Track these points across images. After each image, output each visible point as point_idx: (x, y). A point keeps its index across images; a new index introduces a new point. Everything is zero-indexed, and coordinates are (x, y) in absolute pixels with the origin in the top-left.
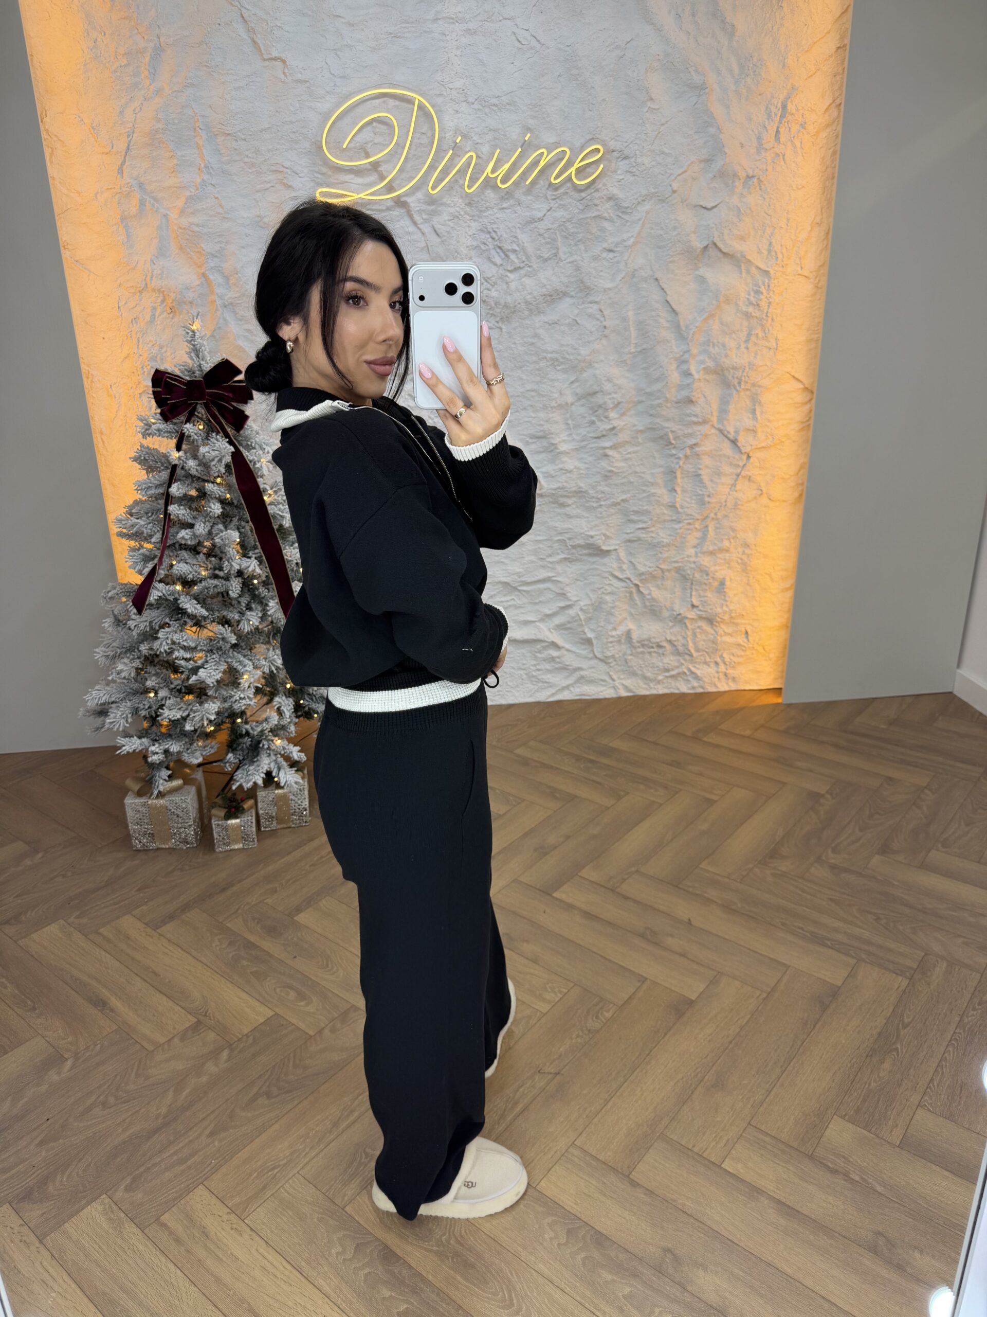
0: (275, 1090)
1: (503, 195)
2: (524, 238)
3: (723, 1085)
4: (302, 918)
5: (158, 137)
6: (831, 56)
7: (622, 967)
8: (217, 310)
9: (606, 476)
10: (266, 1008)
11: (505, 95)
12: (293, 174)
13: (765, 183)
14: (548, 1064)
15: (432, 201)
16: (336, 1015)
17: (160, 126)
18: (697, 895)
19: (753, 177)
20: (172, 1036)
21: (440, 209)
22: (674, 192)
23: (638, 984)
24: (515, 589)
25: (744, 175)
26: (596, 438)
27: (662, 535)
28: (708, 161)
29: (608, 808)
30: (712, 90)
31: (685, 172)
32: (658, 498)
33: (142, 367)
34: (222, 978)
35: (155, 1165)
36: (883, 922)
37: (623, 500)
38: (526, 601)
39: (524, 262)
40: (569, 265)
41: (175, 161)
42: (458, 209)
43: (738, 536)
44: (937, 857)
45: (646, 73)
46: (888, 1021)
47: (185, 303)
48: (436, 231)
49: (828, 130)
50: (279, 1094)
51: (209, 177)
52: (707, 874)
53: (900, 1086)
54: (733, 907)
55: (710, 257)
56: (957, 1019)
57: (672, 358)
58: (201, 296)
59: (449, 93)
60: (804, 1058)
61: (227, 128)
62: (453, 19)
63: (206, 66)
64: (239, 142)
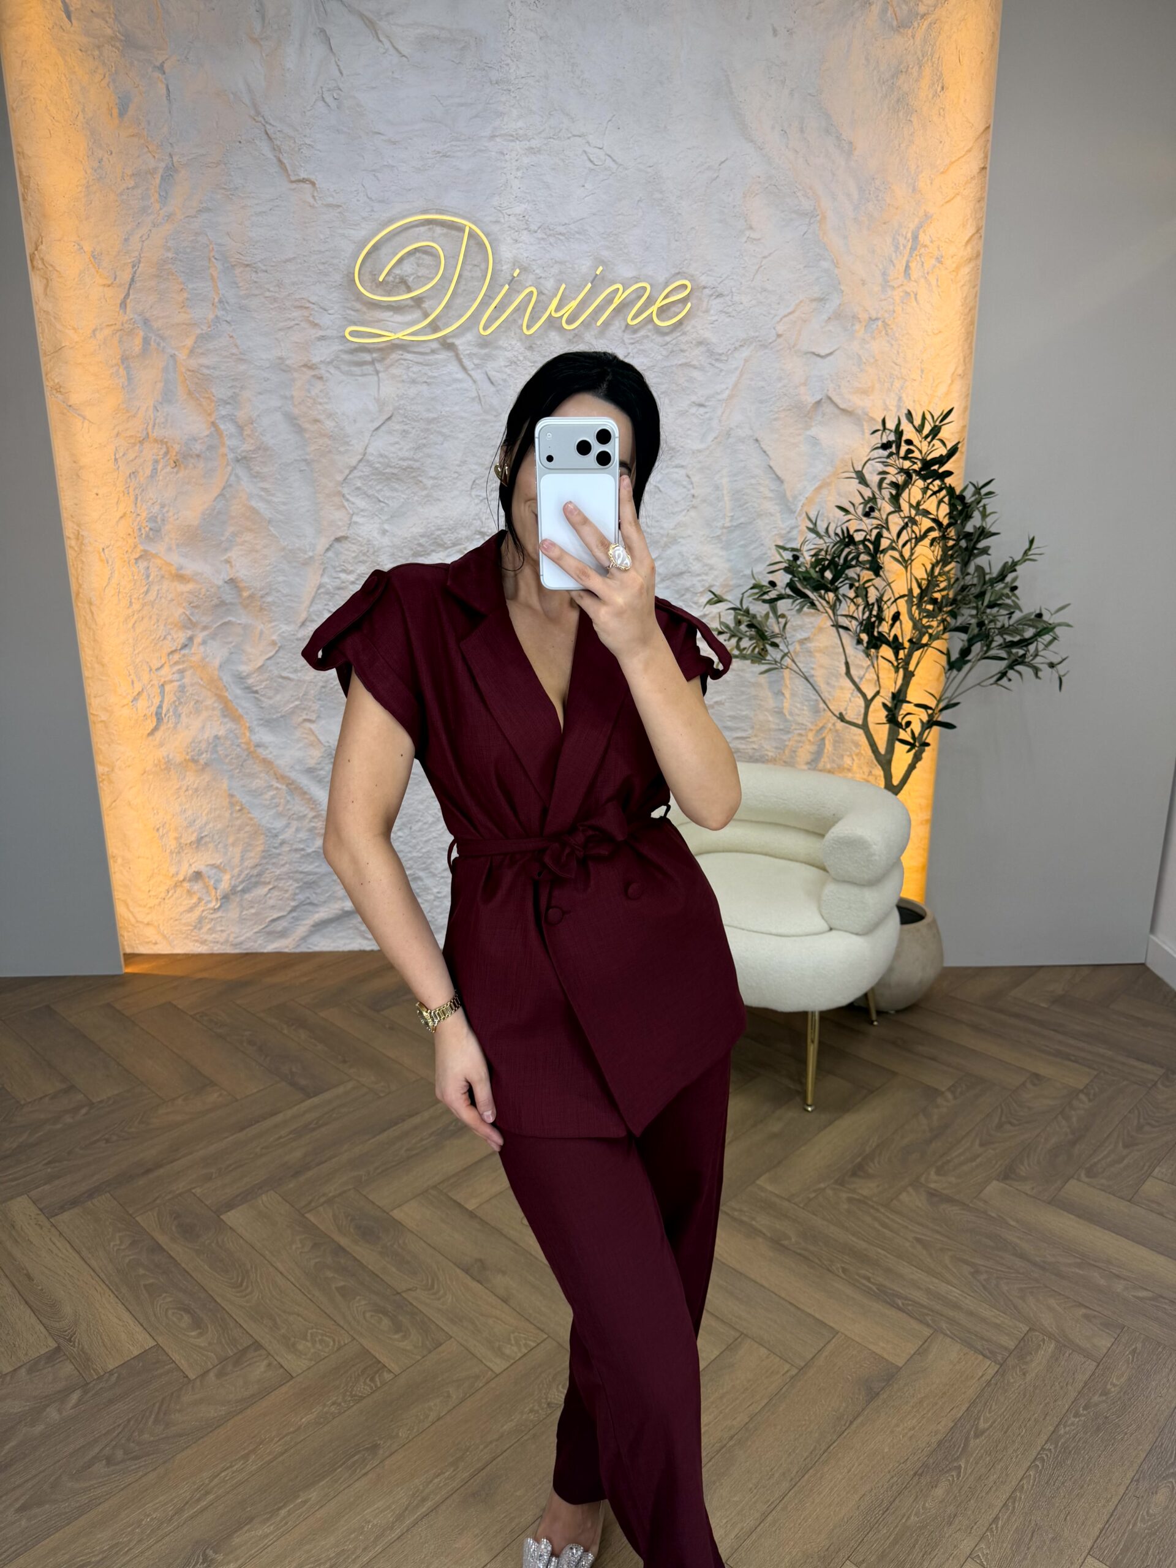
0: (119, 1454)
1: (571, 337)
4: (232, 1218)
5: (166, 267)
6: (973, 178)
8: (228, 465)
10: (148, 1336)
11: (574, 222)
12: (321, 310)
13: (892, 327)
14: (481, 1447)
15: (483, 343)
17: (170, 255)
18: (742, 1222)
19: (877, 319)
20: (19, 1365)
21: (494, 352)
22: (779, 336)
25: (866, 317)
27: (766, 747)
28: (821, 300)
30: (825, 218)
31: (793, 313)
32: (759, 702)
33: (140, 529)
36: (983, 1277)
37: (716, 703)
41: (185, 295)
42: (516, 353)
43: (863, 752)
44: (1076, 1189)
45: (745, 197)
46: (955, 1424)
47: (192, 456)
48: (489, 379)
49: (971, 265)
50: (123, 1461)
51: (224, 313)
52: (763, 1194)
53: (950, 1524)
54: (785, 1243)
55: (824, 415)
56: (1051, 1428)
57: (776, 535)
58: (210, 448)
59: (506, 219)
60: (827, 1469)
61: (246, 258)
62: (513, 136)
63: (224, 189)
64: (260, 274)
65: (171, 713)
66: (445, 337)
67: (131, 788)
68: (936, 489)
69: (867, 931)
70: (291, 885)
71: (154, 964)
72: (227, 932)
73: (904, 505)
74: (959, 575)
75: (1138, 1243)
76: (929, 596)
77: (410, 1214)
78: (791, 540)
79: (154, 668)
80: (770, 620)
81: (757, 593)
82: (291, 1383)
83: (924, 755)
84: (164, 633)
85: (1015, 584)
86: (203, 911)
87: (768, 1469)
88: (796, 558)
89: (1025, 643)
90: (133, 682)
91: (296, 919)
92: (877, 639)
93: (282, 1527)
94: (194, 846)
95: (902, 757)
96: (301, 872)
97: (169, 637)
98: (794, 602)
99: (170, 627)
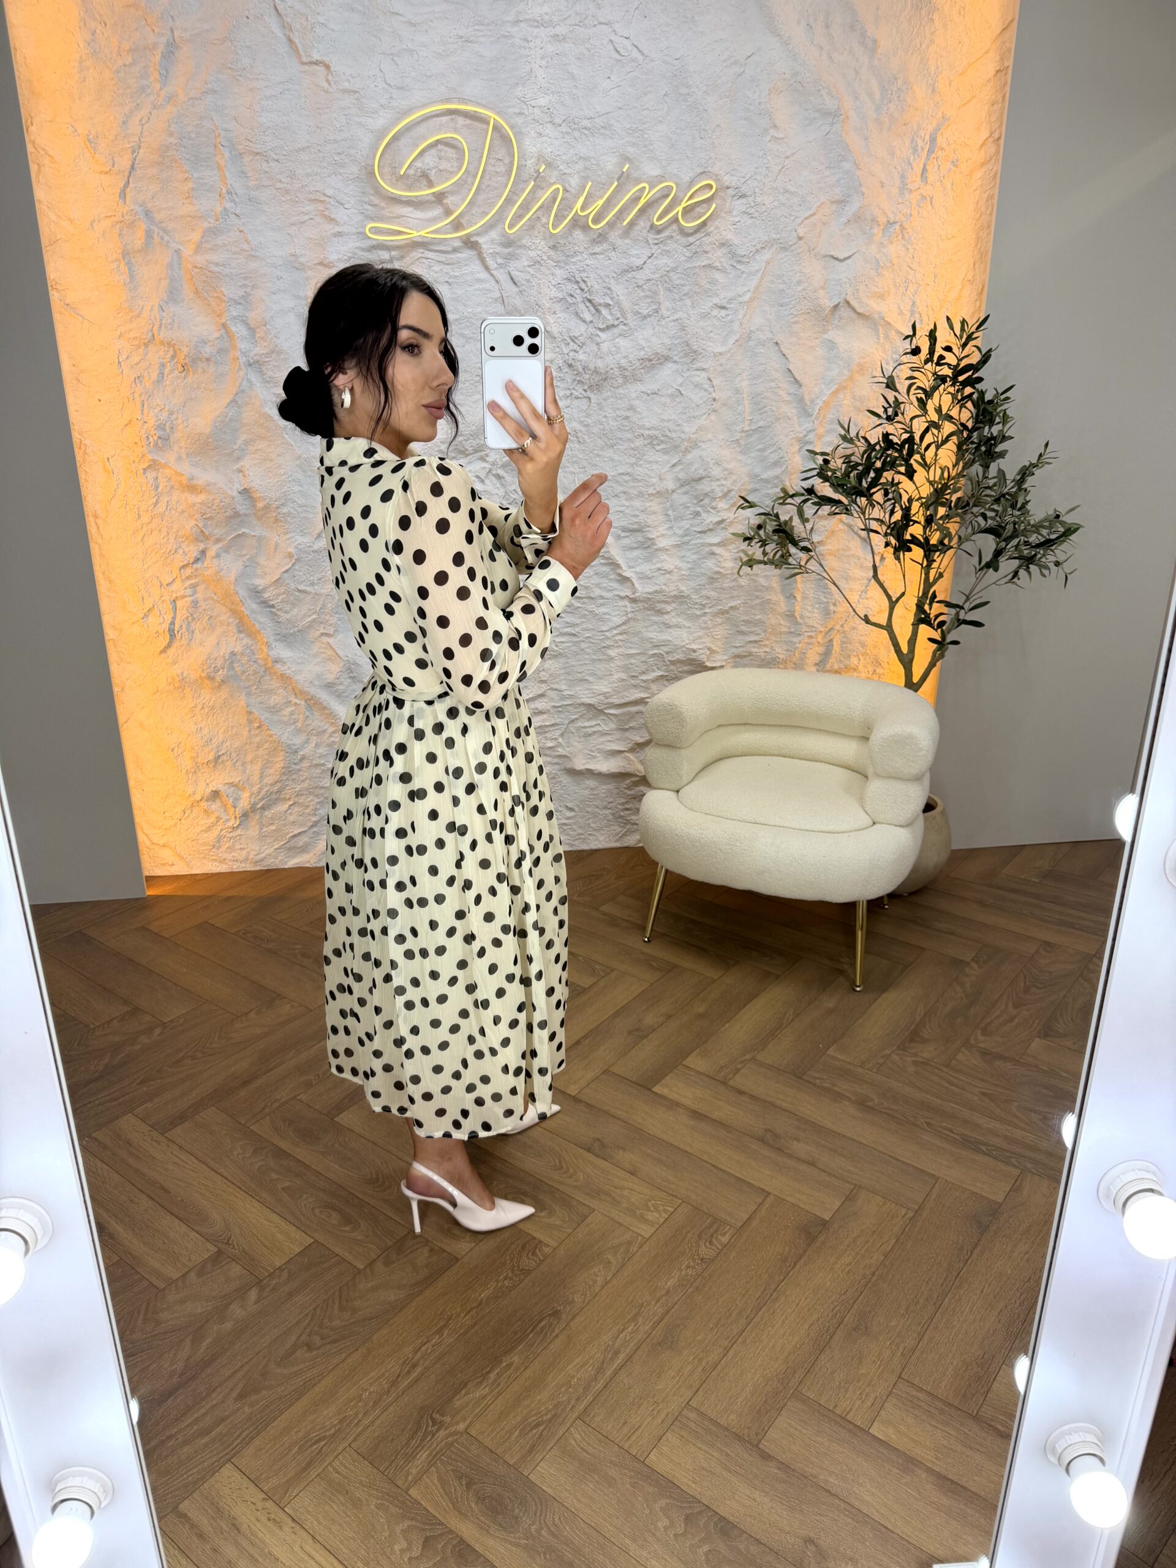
0: (317, 1340)
1: (595, 237)
2: (620, 290)
3: (866, 1328)
4: (345, 1118)
5: (169, 154)
6: (989, 81)
8: (240, 369)
9: (712, 578)
10: (304, 1235)
11: (599, 116)
12: (336, 204)
13: (909, 230)
14: (653, 1303)
15: (509, 242)
16: (390, 1243)
17: (173, 140)
18: (826, 1089)
19: (895, 222)
20: (186, 1270)
21: (518, 252)
22: (800, 238)
23: (760, 1200)
24: (601, 712)
25: (885, 220)
26: (700, 532)
27: (778, 650)
28: (842, 202)
29: (714, 981)
30: (847, 117)
31: (814, 214)
32: (773, 606)
33: (147, 437)
34: (247, 1196)
35: (170, 1438)
37: (731, 608)
38: (612, 726)
39: (618, 319)
40: (673, 323)
41: (191, 185)
42: (539, 253)
43: (868, 652)
45: (769, 94)
47: (201, 360)
48: (512, 279)
50: (322, 1345)
51: (232, 205)
52: (836, 1063)
54: (870, 1104)
55: (841, 318)
57: (794, 438)
58: (221, 351)
59: (531, 111)
60: (962, 1293)
61: (256, 146)
62: (538, 22)
63: (230, 68)
64: (271, 164)
65: (184, 630)
66: (469, 236)
70: (311, 801)
71: (174, 885)
72: (247, 850)
73: (931, 410)
79: (165, 583)
80: (795, 523)
82: (459, 1264)
84: (175, 547)
86: (221, 830)
87: (913, 1296)
88: (827, 463)
90: (143, 598)
91: (317, 834)
92: (907, 541)
93: (496, 1388)
94: (211, 766)
97: (181, 551)
99: (180, 540)
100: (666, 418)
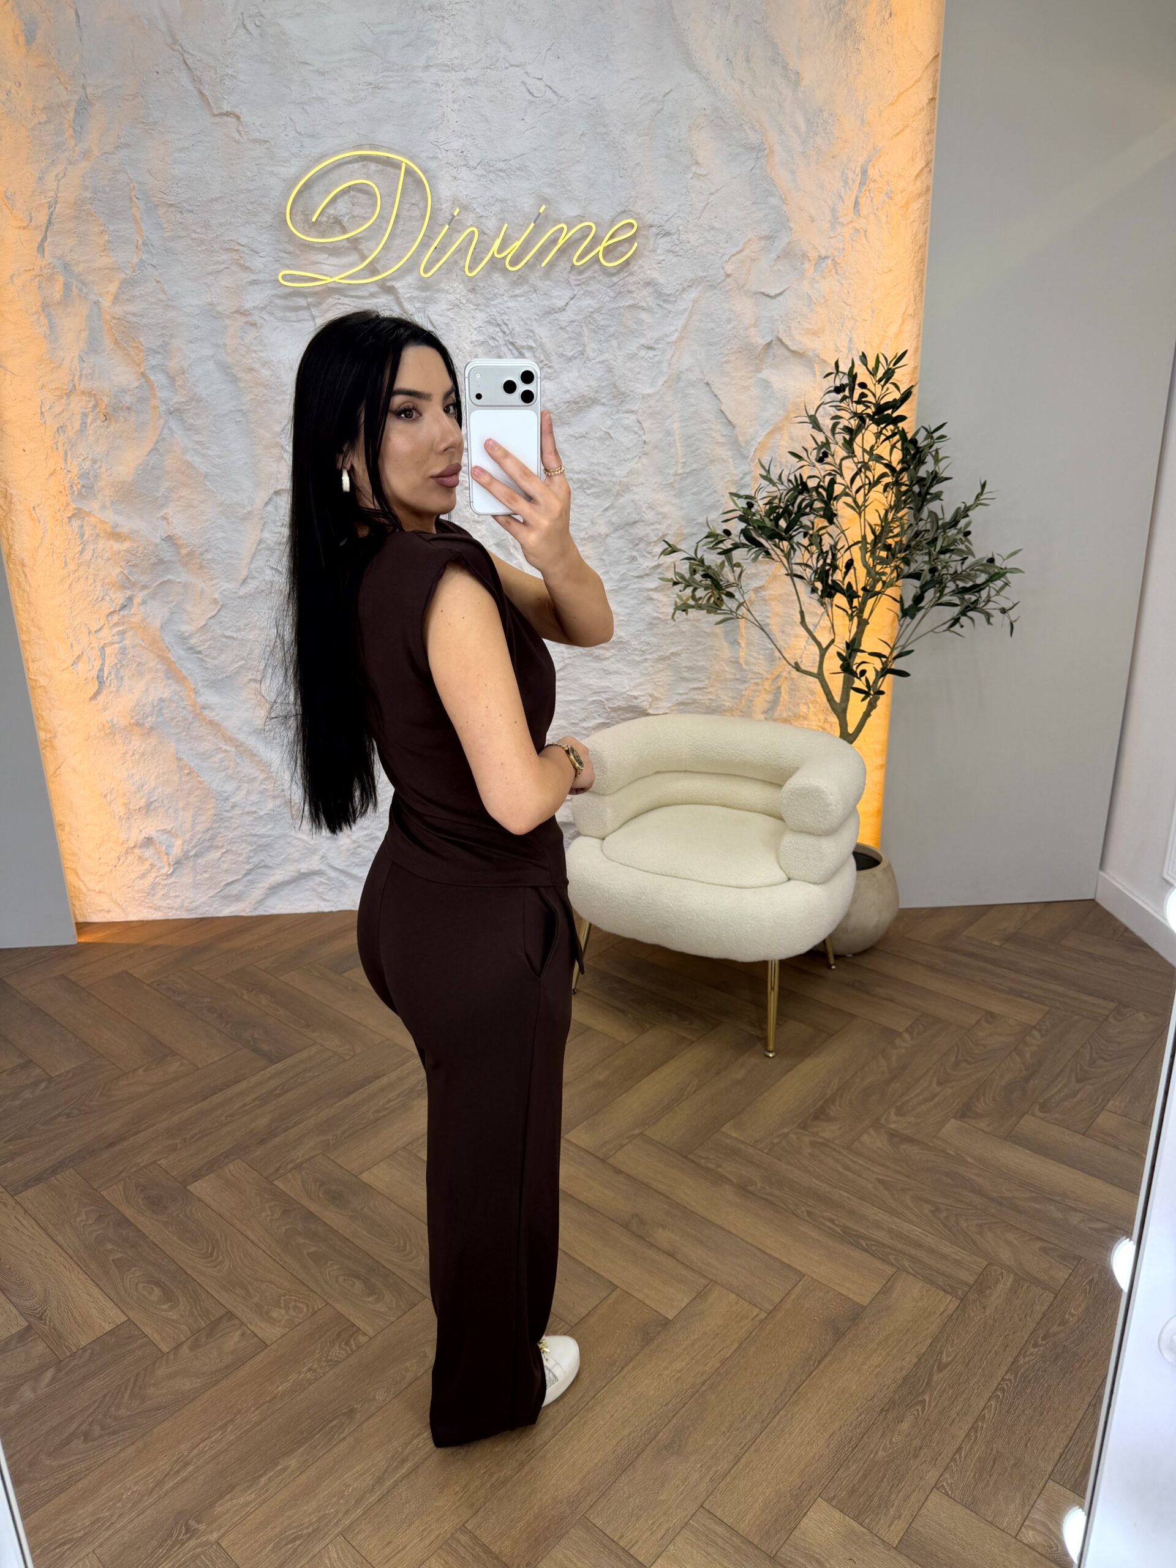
0: (97, 1430)
1: (514, 279)
2: (540, 332)
3: (680, 1446)
5: (85, 208)
6: (922, 109)
7: (589, 1269)
8: (160, 417)
9: (651, 624)
10: (119, 1311)
11: (515, 158)
12: (251, 253)
13: (842, 265)
15: (424, 285)
17: (88, 195)
18: (707, 1170)
19: (827, 257)
21: (433, 296)
22: (728, 276)
23: (605, 1294)
25: (816, 255)
26: (638, 577)
27: (723, 697)
29: (624, 1046)
30: (772, 152)
31: (741, 251)
32: (714, 652)
33: (71, 486)
34: (76, 1266)
36: (943, 1215)
37: (673, 654)
40: (599, 365)
41: (106, 237)
42: (458, 296)
43: (818, 699)
44: (1030, 1124)
45: (690, 131)
46: (919, 1360)
47: (122, 409)
49: (922, 200)
50: (100, 1436)
51: (149, 256)
52: (728, 1141)
53: (916, 1456)
54: (751, 1188)
55: (775, 356)
56: (1011, 1359)
57: (729, 481)
58: (141, 400)
59: (444, 155)
60: (797, 1409)
61: (170, 198)
62: (448, 66)
63: (143, 123)
64: (185, 215)
65: (113, 676)
66: (384, 280)
67: (75, 754)
68: (889, 434)
69: (825, 880)
70: (245, 848)
71: (107, 931)
72: (183, 897)
73: (858, 451)
74: (913, 521)
75: (1091, 1175)
76: (883, 540)
77: (380, 1177)
78: (743, 486)
79: (93, 630)
80: (725, 569)
81: (712, 542)
82: (266, 1351)
83: (879, 703)
84: (102, 594)
85: (968, 529)
86: (156, 877)
87: (740, 1411)
88: (750, 505)
89: (977, 588)
90: (72, 645)
91: (252, 882)
92: (831, 587)
93: (263, 1494)
94: (144, 812)
95: (857, 705)
96: (255, 835)
97: (107, 598)
98: (749, 551)
99: (107, 587)
100: (595, 461)
